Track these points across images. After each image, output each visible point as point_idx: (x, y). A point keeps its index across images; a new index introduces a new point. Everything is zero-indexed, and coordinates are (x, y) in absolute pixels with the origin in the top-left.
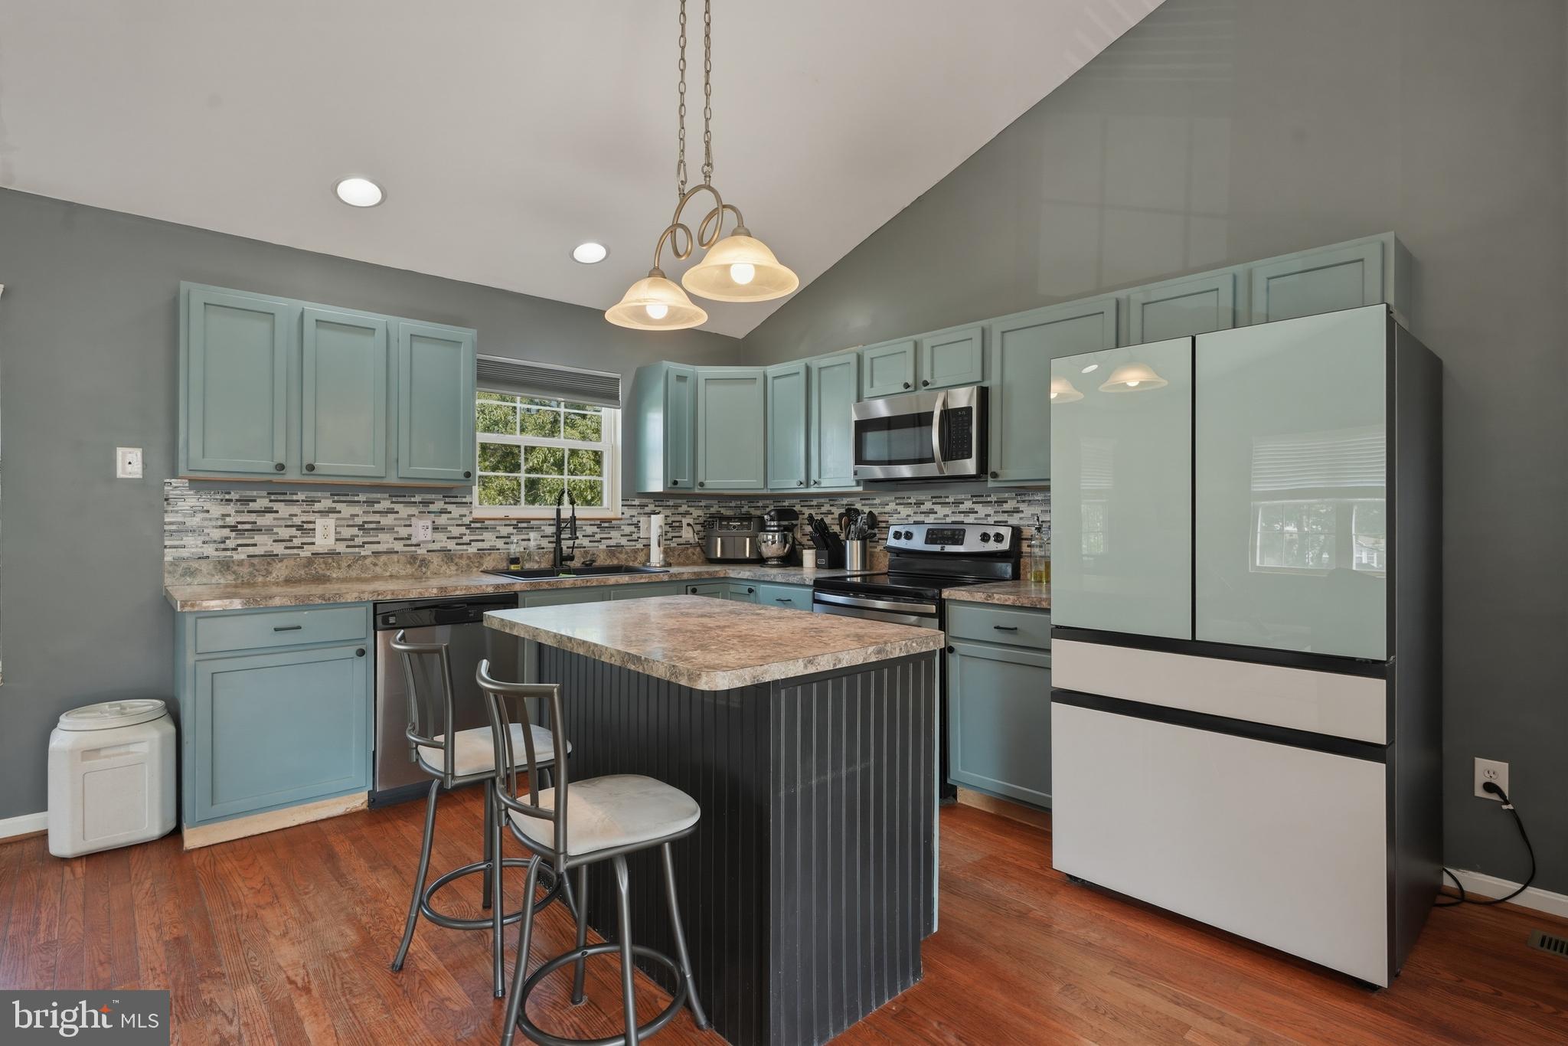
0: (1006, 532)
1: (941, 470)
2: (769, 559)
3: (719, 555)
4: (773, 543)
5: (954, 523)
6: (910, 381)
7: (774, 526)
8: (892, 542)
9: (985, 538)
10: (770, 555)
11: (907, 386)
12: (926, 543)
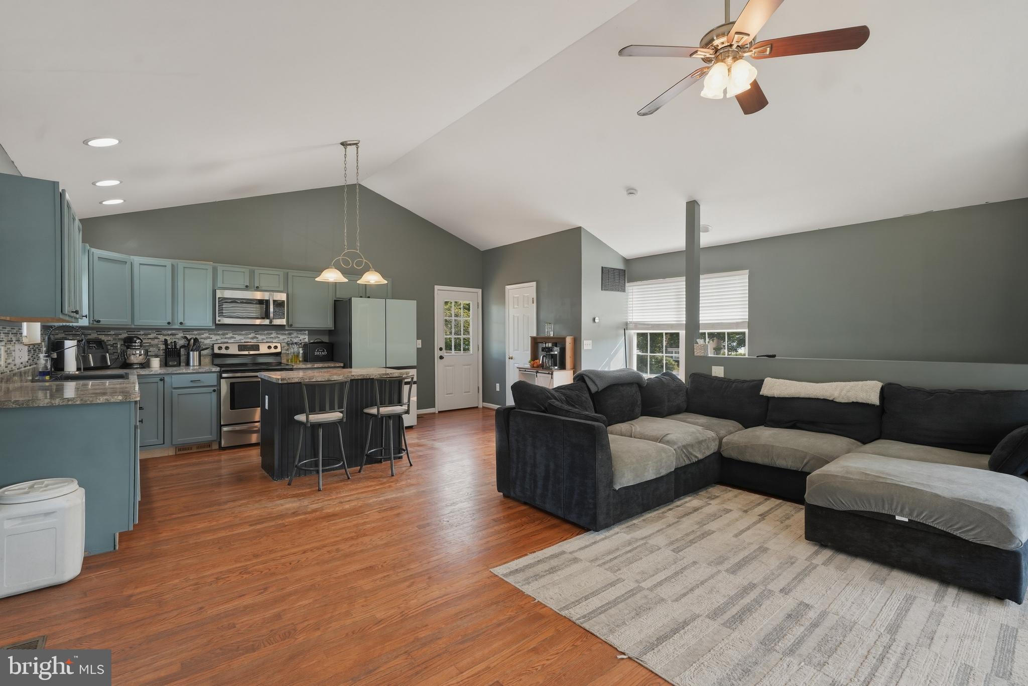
0: (279, 345)
1: (271, 322)
2: (132, 364)
3: (92, 365)
4: (140, 355)
5: (245, 342)
6: (248, 285)
7: (138, 346)
8: (216, 351)
9: (269, 347)
10: (136, 361)
11: (247, 286)
12: (239, 351)
